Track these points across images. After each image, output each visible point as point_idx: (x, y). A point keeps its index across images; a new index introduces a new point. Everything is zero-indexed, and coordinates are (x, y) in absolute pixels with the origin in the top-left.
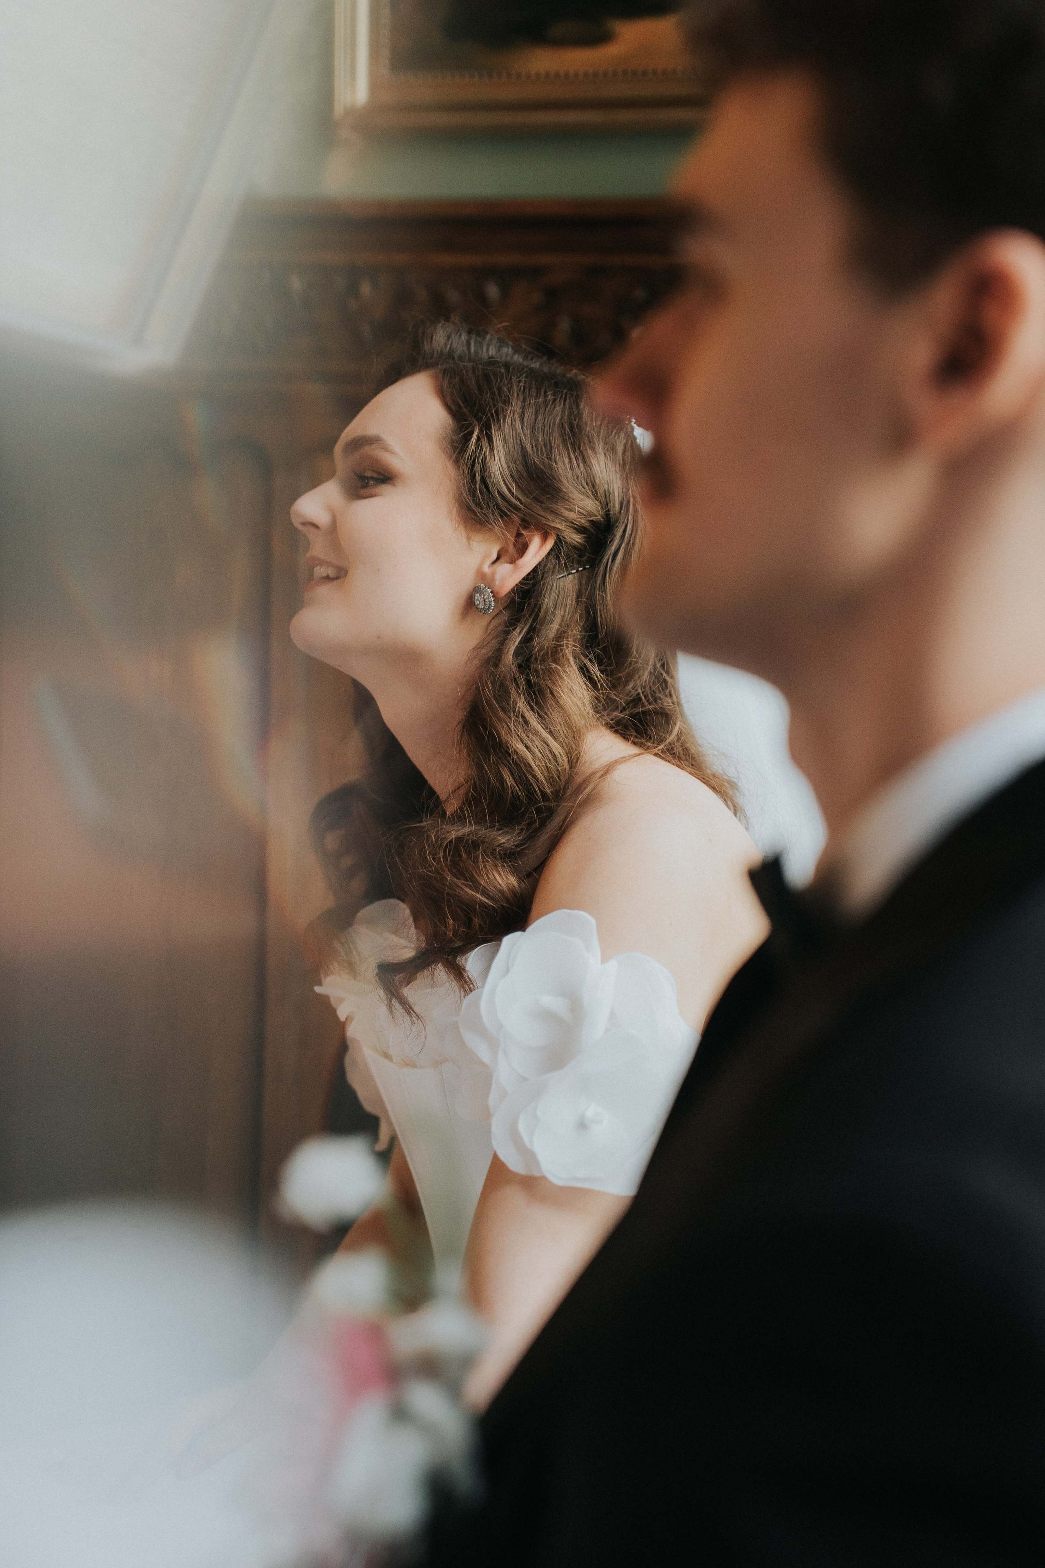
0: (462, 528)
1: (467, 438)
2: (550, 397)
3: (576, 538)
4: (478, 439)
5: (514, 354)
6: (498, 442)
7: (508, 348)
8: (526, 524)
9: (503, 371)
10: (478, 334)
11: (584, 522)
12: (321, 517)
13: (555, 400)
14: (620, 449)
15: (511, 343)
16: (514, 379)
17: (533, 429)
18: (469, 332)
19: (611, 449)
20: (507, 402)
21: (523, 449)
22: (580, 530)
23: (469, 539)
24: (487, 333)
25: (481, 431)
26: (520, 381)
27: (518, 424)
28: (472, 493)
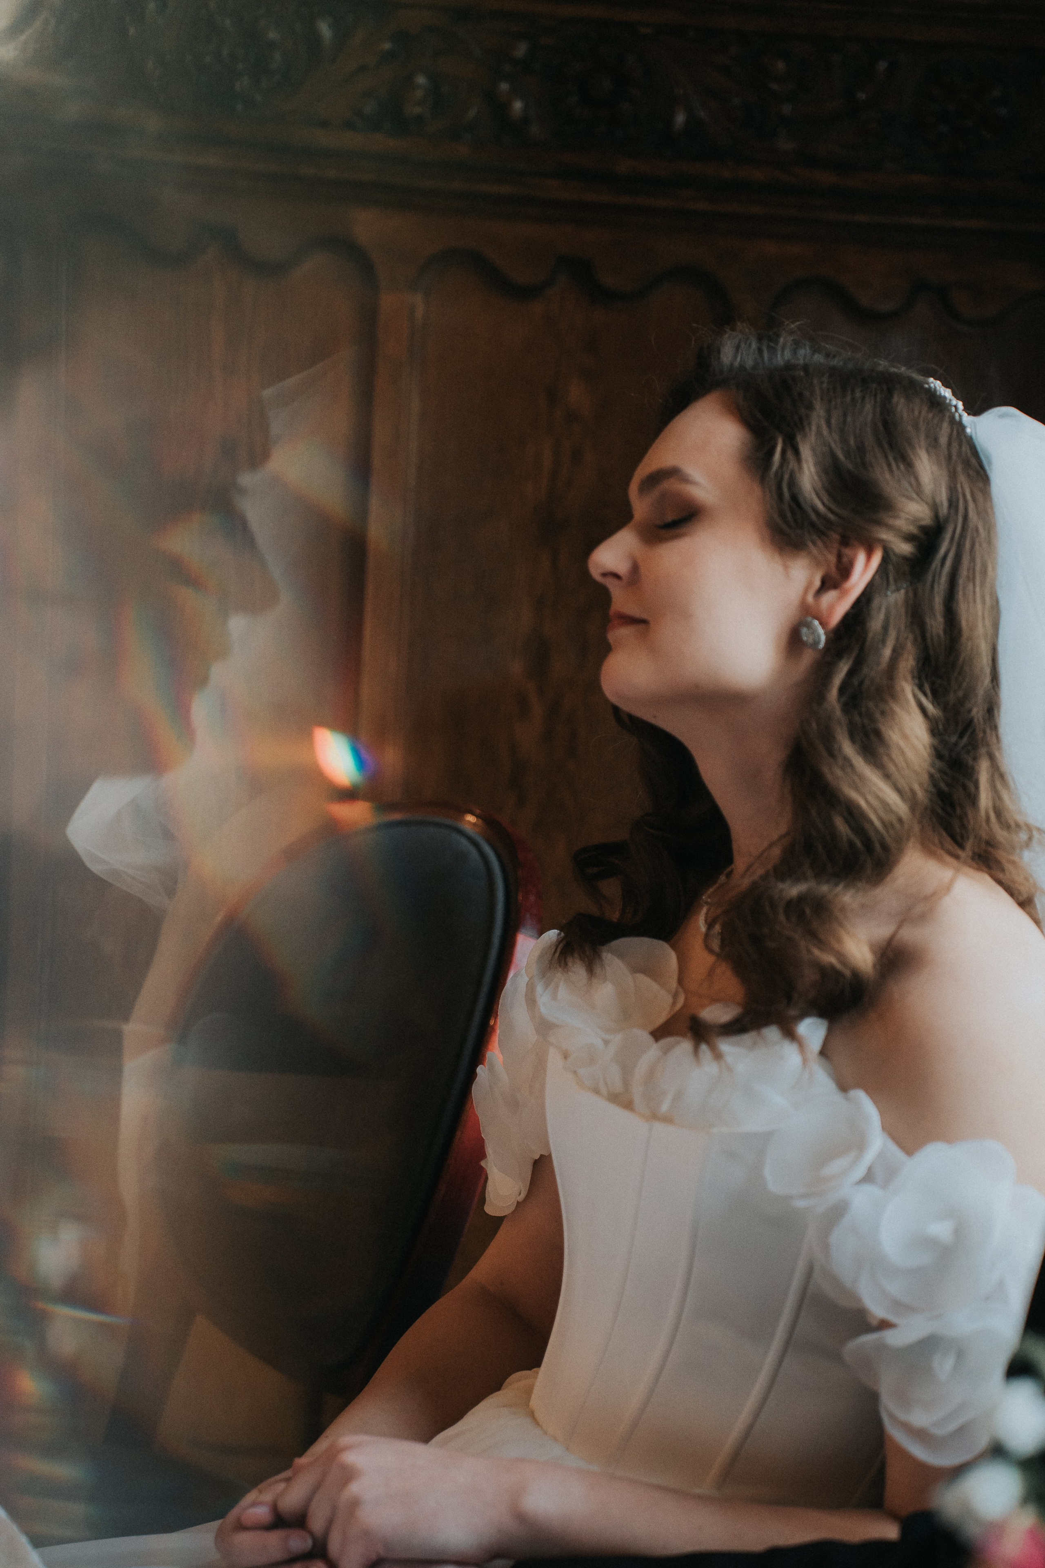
0: (777, 558)
1: (771, 453)
2: (858, 394)
3: (905, 548)
4: (784, 452)
5: (813, 354)
6: (806, 452)
7: (805, 349)
8: (845, 542)
9: (802, 373)
10: (770, 339)
11: (913, 529)
12: (622, 567)
13: (863, 398)
14: (943, 440)
15: (808, 343)
16: (815, 381)
17: (842, 432)
18: (760, 339)
19: (933, 444)
20: (810, 407)
21: (833, 456)
22: (909, 538)
23: (786, 567)
24: (778, 336)
25: (784, 442)
26: (822, 383)
27: (825, 432)
28: (782, 515)
